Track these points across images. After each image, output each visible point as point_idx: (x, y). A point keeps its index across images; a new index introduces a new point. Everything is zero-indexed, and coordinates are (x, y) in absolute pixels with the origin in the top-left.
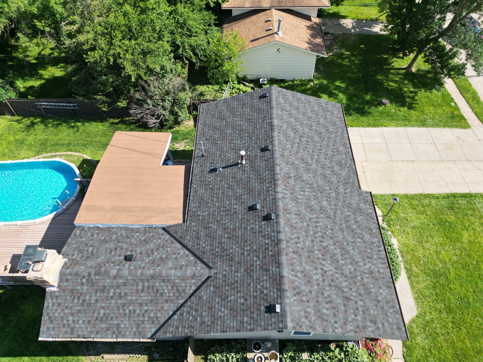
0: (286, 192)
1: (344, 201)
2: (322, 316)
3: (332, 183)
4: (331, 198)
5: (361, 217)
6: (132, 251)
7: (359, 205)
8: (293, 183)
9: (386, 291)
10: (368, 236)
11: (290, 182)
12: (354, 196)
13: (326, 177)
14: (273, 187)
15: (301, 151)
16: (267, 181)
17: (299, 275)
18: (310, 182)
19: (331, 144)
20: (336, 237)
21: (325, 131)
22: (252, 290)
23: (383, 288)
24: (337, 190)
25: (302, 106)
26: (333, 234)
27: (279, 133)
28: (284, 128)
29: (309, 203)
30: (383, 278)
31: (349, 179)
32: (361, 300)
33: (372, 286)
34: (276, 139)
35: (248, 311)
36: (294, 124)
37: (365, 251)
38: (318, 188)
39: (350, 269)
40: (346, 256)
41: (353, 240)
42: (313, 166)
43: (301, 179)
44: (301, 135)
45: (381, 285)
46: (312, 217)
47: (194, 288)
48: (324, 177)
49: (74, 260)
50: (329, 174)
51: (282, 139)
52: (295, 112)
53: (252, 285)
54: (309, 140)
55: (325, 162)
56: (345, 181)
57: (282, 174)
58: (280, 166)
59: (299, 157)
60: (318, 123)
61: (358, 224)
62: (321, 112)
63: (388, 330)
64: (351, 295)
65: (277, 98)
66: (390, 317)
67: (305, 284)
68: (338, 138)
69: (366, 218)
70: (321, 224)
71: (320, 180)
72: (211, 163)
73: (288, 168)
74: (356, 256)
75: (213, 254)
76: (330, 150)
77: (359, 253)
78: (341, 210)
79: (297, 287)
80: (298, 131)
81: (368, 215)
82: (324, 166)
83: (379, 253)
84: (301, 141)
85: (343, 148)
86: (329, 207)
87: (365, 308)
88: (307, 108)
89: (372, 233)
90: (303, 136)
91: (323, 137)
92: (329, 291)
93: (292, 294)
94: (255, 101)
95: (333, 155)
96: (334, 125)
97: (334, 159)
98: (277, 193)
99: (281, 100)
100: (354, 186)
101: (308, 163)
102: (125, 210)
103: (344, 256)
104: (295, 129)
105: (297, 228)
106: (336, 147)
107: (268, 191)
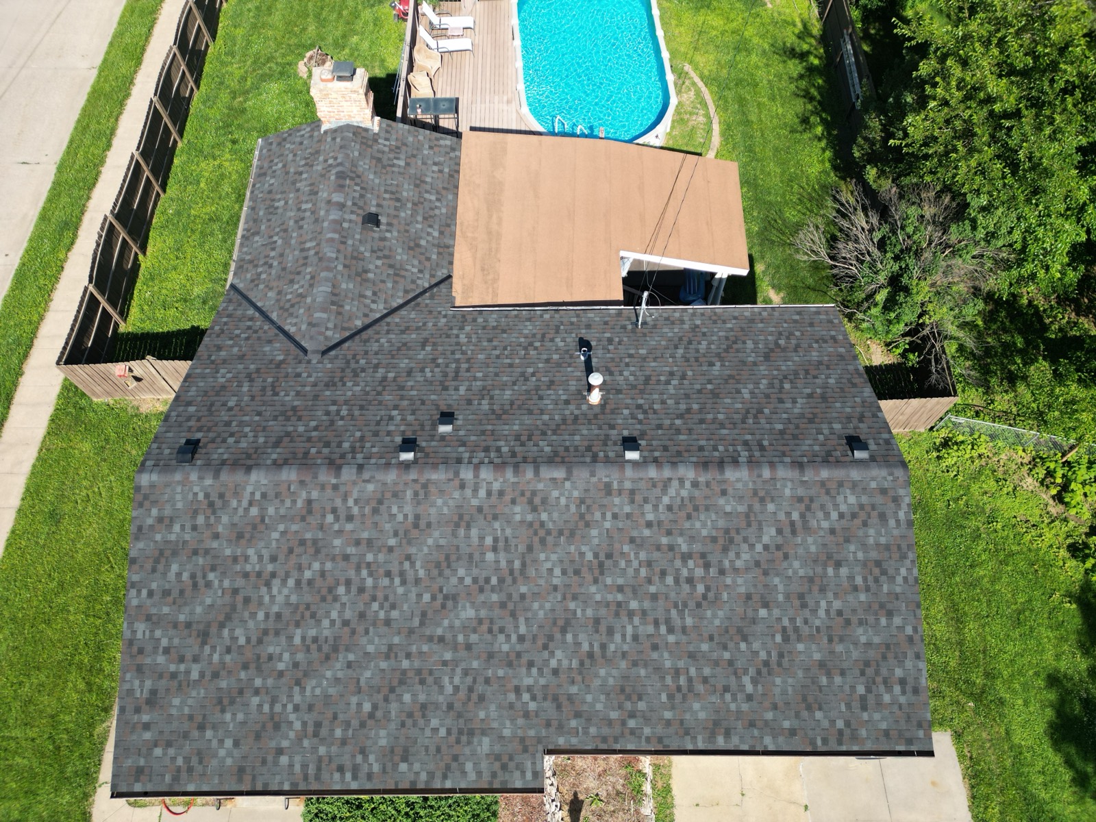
0: (482, 493)
1: (487, 681)
2: (163, 560)
3: (545, 647)
4: (489, 637)
5: (443, 732)
6: (389, 224)
8: (518, 518)
9: (229, 761)
10: (383, 742)
11: (517, 509)
12: (513, 720)
13: (564, 631)
14: (496, 460)
15: (643, 555)
16: (518, 449)
18: (532, 572)
19: (707, 671)
20: (367, 632)
21: (763, 655)
22: (247, 418)
24: (524, 660)
25: (851, 578)
26: (374, 624)
27: (695, 484)
28: (721, 501)
29: (459, 559)
30: (264, 762)
31: (578, 715)
32: (202, 675)
33: (240, 717)
34: (667, 473)
35: (206, 413)
36: (752, 540)
37: (335, 717)
38: (516, 597)
39: (280, 660)
40: (315, 655)
41: (363, 683)
42: (593, 589)
43: (537, 545)
44: (713, 559)
45: (244, 748)
46: (418, 564)
47: (292, 330)
48: (561, 623)
49: (376, 141)
50: (578, 644)
51: (672, 491)
52: (813, 549)
53: (257, 418)
54: (700, 589)
55: (624, 636)
56: (563, 699)
57: (541, 486)
58: (567, 479)
59: (617, 546)
60: (790, 632)
61: (418, 714)
62: (855, 655)
63: (134, 737)
64: (213, 648)
65: (854, 485)
66: (165, 754)
67: (234, 525)
68: (745, 707)
69: (444, 748)
70: (400, 590)
71: (548, 606)
72: (610, 341)
73: (567, 506)
74: (319, 685)
75: (354, 356)
76: (681, 664)
77: (327, 697)
78: (456, 663)
79: (226, 504)
80: (725, 550)
81: (455, 758)
82: (603, 628)
83: (334, 766)
84: (686, 557)
85: (702, 715)
86: (457, 623)
87: (184, 684)
88: (850, 598)
89: (397, 758)
90: (707, 566)
91: (731, 645)
92: (220, 586)
93: (209, 490)
94: (837, 426)
95: (658, 669)
96: (804, 699)
97: (643, 672)
98: (477, 467)
99: (852, 500)
100: (552, 729)
101: (602, 573)
102: (493, 202)
103: (314, 647)
104: (731, 541)
105: (377, 518)
106: (700, 688)
107: (487, 450)
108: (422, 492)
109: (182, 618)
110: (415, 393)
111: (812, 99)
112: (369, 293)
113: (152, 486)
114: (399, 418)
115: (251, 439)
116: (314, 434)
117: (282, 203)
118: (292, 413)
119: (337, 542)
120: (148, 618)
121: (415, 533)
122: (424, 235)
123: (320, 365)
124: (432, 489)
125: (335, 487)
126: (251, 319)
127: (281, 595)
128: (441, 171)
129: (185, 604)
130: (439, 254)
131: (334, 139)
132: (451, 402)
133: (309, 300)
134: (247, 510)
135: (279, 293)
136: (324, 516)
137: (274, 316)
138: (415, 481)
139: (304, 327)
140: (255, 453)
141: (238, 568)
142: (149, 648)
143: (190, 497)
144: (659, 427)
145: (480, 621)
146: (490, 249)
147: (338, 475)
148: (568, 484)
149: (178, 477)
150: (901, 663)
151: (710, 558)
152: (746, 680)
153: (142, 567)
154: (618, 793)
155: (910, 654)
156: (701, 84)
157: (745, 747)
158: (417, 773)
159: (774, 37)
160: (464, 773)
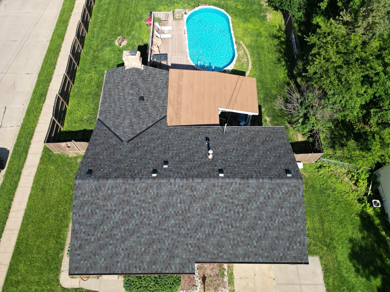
0: (177, 186)
1: (178, 242)
2: (83, 206)
4: (179, 229)
5: (165, 257)
6: (147, 100)
7: (177, 257)
8: (187, 194)
9: (103, 265)
10: (148, 259)
11: (187, 191)
12: (186, 253)
13: (201, 227)
14: (181, 176)
15: (224, 205)
16: (187, 173)
17: (109, 191)
18: (191, 210)
19: (243, 239)
20: (143, 227)
21: (259, 234)
22: (106, 163)
23: (105, 263)
24: (189, 236)
25: (285, 212)
26: (145, 225)
27: (240, 184)
28: (248, 189)
29: (170, 206)
30: (113, 265)
31: (205, 252)
32: (95, 239)
33: (106, 252)
34: (232, 180)
35: (94, 161)
36: (257, 200)
37: (134, 252)
38: (187, 217)
39: (118, 235)
40: (128, 234)
41: (142, 242)
42: (210, 215)
43: (193, 202)
44: (245, 206)
45: (107, 261)
46: (158, 207)
47: (118, 134)
48: (200, 225)
49: (142, 73)
50: (205, 231)
51: (233, 186)
52: (274, 203)
53: (109, 163)
54: (241, 215)
55: (218, 229)
56: (200, 247)
57: (194, 184)
58: (202, 182)
59: (217, 202)
60: (267, 227)
61: (158, 251)
62: (286, 234)
63: (75, 258)
64: (98, 232)
65: (287, 184)
66: (84, 263)
67: (103, 196)
68: (254, 249)
69: (166, 261)
70: (153, 215)
71: (196, 220)
72: (215, 138)
73: (202, 190)
74: (129, 243)
75: (137, 143)
76: (235, 237)
77: (131, 246)
78: (169, 236)
79: (101, 189)
80: (249, 203)
81: (169, 264)
82: (212, 226)
83: (134, 266)
84: (237, 206)
85: (241, 252)
86: (169, 225)
87: (90, 242)
88: (285, 218)
89: (152, 264)
90: (243, 208)
91: (250, 231)
92: (100, 214)
93: (96, 185)
94: (283, 166)
95: (228, 239)
96: (271, 247)
97: (224, 239)
98: (175, 179)
99: (286, 189)
100: (197, 256)
101: (212, 210)
102: (179, 93)
103: (127, 232)
104: (250, 201)
105: (146, 194)
106: (241, 244)
107: (178, 173)
108: (159, 186)
109: (89, 223)
110: (156, 155)
111: (281, 52)
112: (141, 122)
113: (79, 184)
114: (152, 163)
115: (108, 169)
116: (126, 168)
117: (113, 93)
118: (119, 161)
119: (134, 201)
120: (79, 223)
121: (157, 198)
122: (158, 103)
123: (127, 146)
124: (162, 185)
125: (133, 184)
126: (105, 130)
127: (117, 216)
128: (163, 82)
129: (90, 219)
130: (163, 109)
131: (129, 72)
132: (167, 158)
133: (123, 125)
134: (107, 191)
135: (114, 122)
136: (130, 193)
137: (112, 129)
138: (157, 183)
139: (122, 133)
140: (109, 174)
141: (105, 208)
142: (79, 232)
143: (90, 187)
144: (230, 166)
145: (176, 224)
146: (178, 108)
147: (134, 181)
148: (202, 184)
149: (87, 181)
150: (299, 237)
151: (244, 206)
152: (254, 242)
153: (76, 208)
154: (217, 275)
155: (302, 234)
156: (245, 48)
157: (254, 261)
158: (158, 269)
159: (270, 31)
160: (172, 268)
